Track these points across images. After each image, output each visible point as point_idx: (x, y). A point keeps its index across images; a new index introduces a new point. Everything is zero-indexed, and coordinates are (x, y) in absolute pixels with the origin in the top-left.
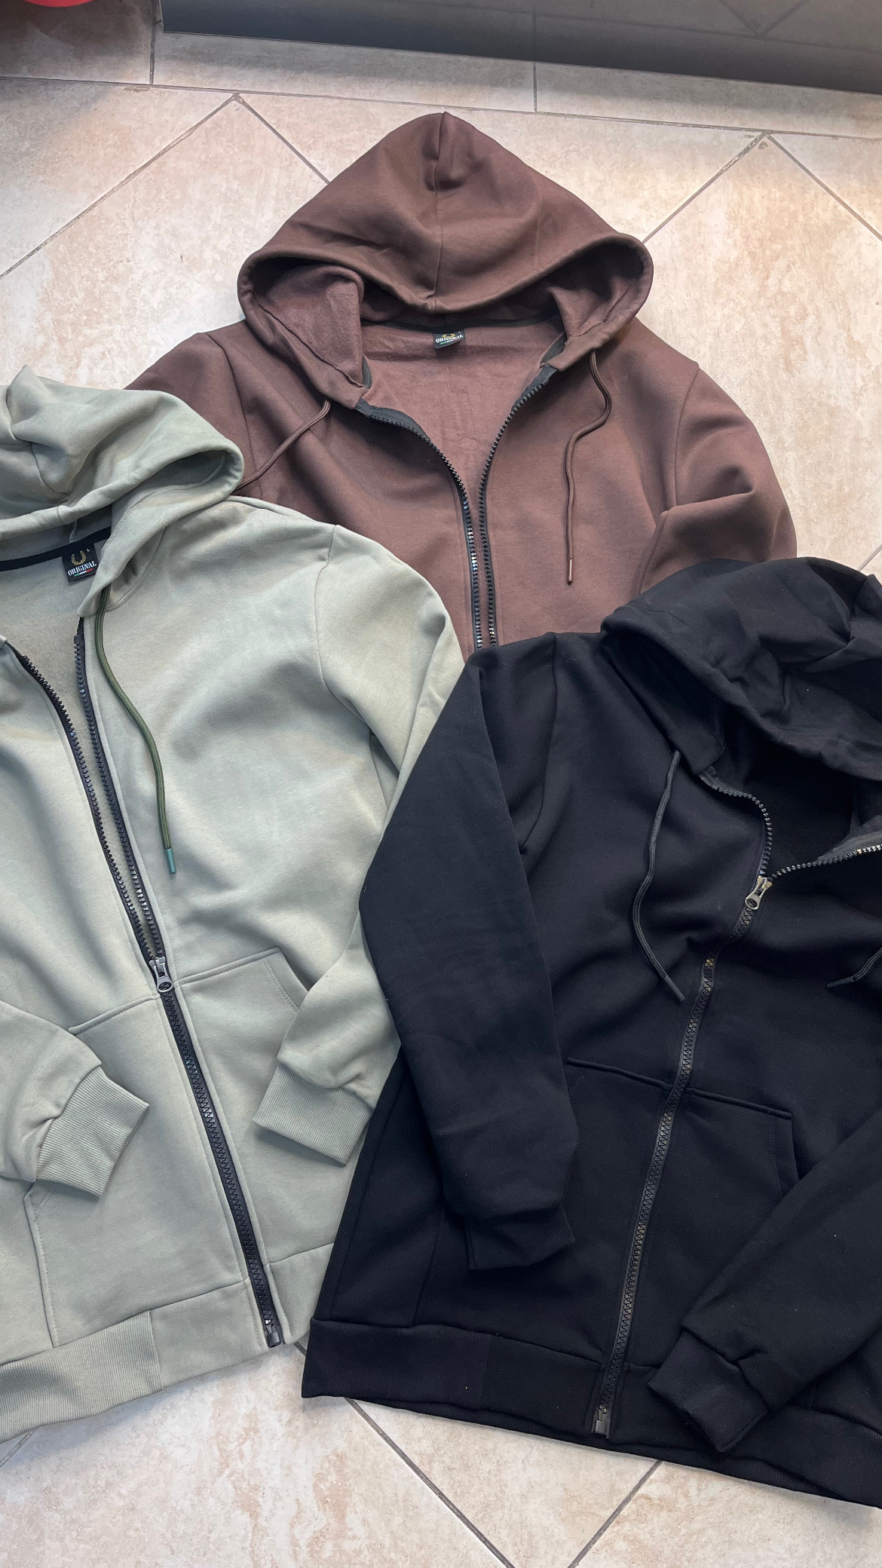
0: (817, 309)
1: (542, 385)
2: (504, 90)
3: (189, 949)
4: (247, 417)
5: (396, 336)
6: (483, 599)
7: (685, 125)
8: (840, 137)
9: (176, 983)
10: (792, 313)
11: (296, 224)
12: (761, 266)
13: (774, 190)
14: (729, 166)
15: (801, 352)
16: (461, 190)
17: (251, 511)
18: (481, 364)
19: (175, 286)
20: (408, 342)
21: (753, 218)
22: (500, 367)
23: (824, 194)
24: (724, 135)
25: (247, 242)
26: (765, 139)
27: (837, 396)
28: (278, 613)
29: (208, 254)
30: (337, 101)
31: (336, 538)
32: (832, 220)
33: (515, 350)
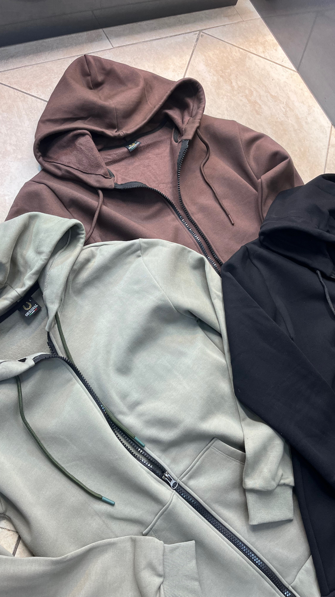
1: (187, 148)
2: (96, 43)
5: (111, 153)
6: (205, 246)
7: (171, 36)
9: (178, 481)
10: (247, 93)
13: (215, 51)
14: (195, 47)
15: (259, 106)
16: (104, 85)
17: (98, 248)
18: (149, 152)
20: (117, 154)
21: (214, 63)
23: (232, 47)
24: (187, 36)
26: (201, 33)
31: (142, 244)
32: (240, 55)
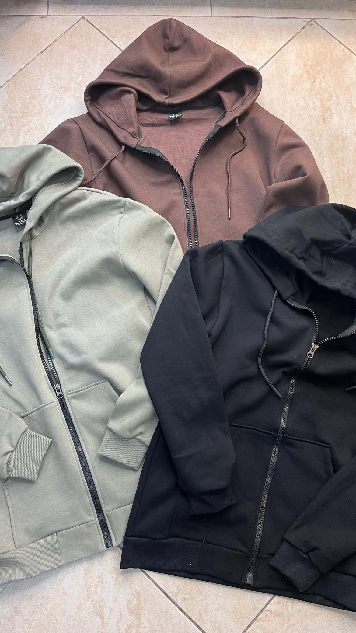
0: (337, 94)
1: (214, 134)
2: (197, 8)
3: (70, 380)
4: (90, 153)
5: (153, 116)
6: (192, 227)
7: (278, 18)
8: (345, 19)
9: (65, 395)
10: (326, 97)
11: (109, 70)
12: (311, 77)
13: (316, 44)
14: (296, 34)
15: (330, 114)
16: (179, 51)
17: (91, 194)
18: (190, 126)
19: (59, 100)
20: (158, 118)
21: (308, 56)
22: (198, 127)
23: (339, 44)
24: (294, 21)
25: (89, 79)
26: (312, 22)
27: (346, 132)
28: (103, 236)
29: (72, 85)
30: (126, 17)
31: (127, 203)
32: (343, 55)
33: (204, 119)
